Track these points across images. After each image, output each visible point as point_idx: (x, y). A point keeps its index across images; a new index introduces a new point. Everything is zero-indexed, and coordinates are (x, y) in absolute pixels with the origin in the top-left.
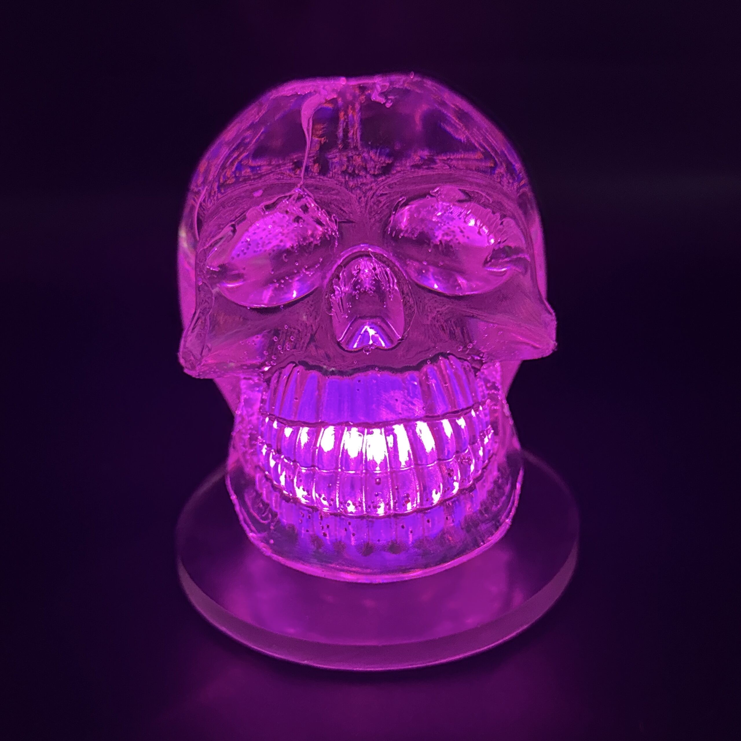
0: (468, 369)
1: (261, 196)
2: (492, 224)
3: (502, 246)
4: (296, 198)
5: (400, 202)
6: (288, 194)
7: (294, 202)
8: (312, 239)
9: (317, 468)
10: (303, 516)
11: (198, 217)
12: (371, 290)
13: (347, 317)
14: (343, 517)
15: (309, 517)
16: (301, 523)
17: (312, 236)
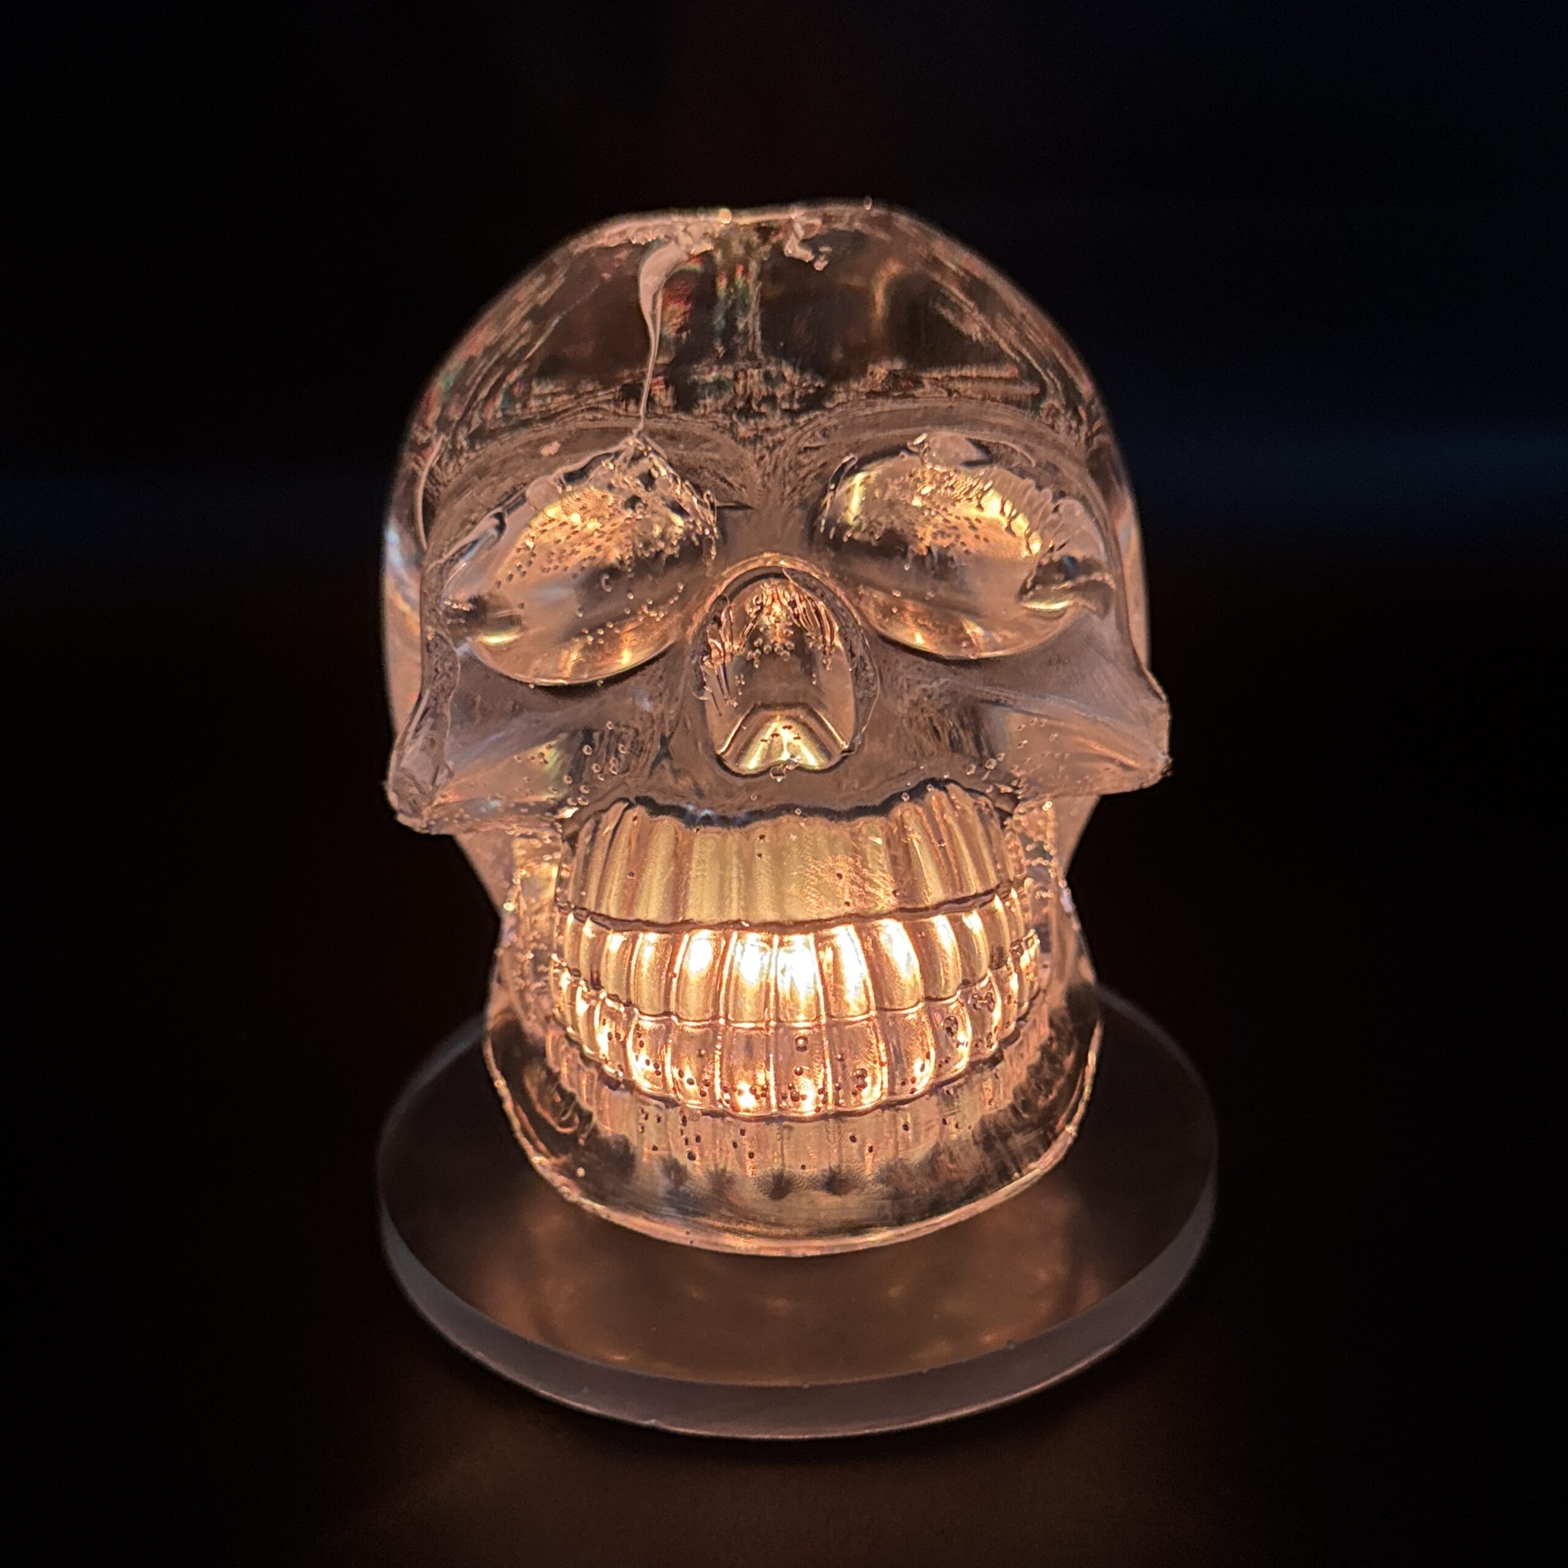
0: (986, 811)
1: (558, 454)
2: (1035, 512)
3: (1056, 556)
4: (629, 459)
5: (844, 465)
6: (612, 450)
7: (624, 466)
8: (662, 545)
9: (674, 1018)
10: (646, 1118)
11: (425, 500)
12: (785, 648)
13: (735, 704)
14: (729, 1119)
15: (659, 1119)
16: (642, 1132)
17: (663, 537)
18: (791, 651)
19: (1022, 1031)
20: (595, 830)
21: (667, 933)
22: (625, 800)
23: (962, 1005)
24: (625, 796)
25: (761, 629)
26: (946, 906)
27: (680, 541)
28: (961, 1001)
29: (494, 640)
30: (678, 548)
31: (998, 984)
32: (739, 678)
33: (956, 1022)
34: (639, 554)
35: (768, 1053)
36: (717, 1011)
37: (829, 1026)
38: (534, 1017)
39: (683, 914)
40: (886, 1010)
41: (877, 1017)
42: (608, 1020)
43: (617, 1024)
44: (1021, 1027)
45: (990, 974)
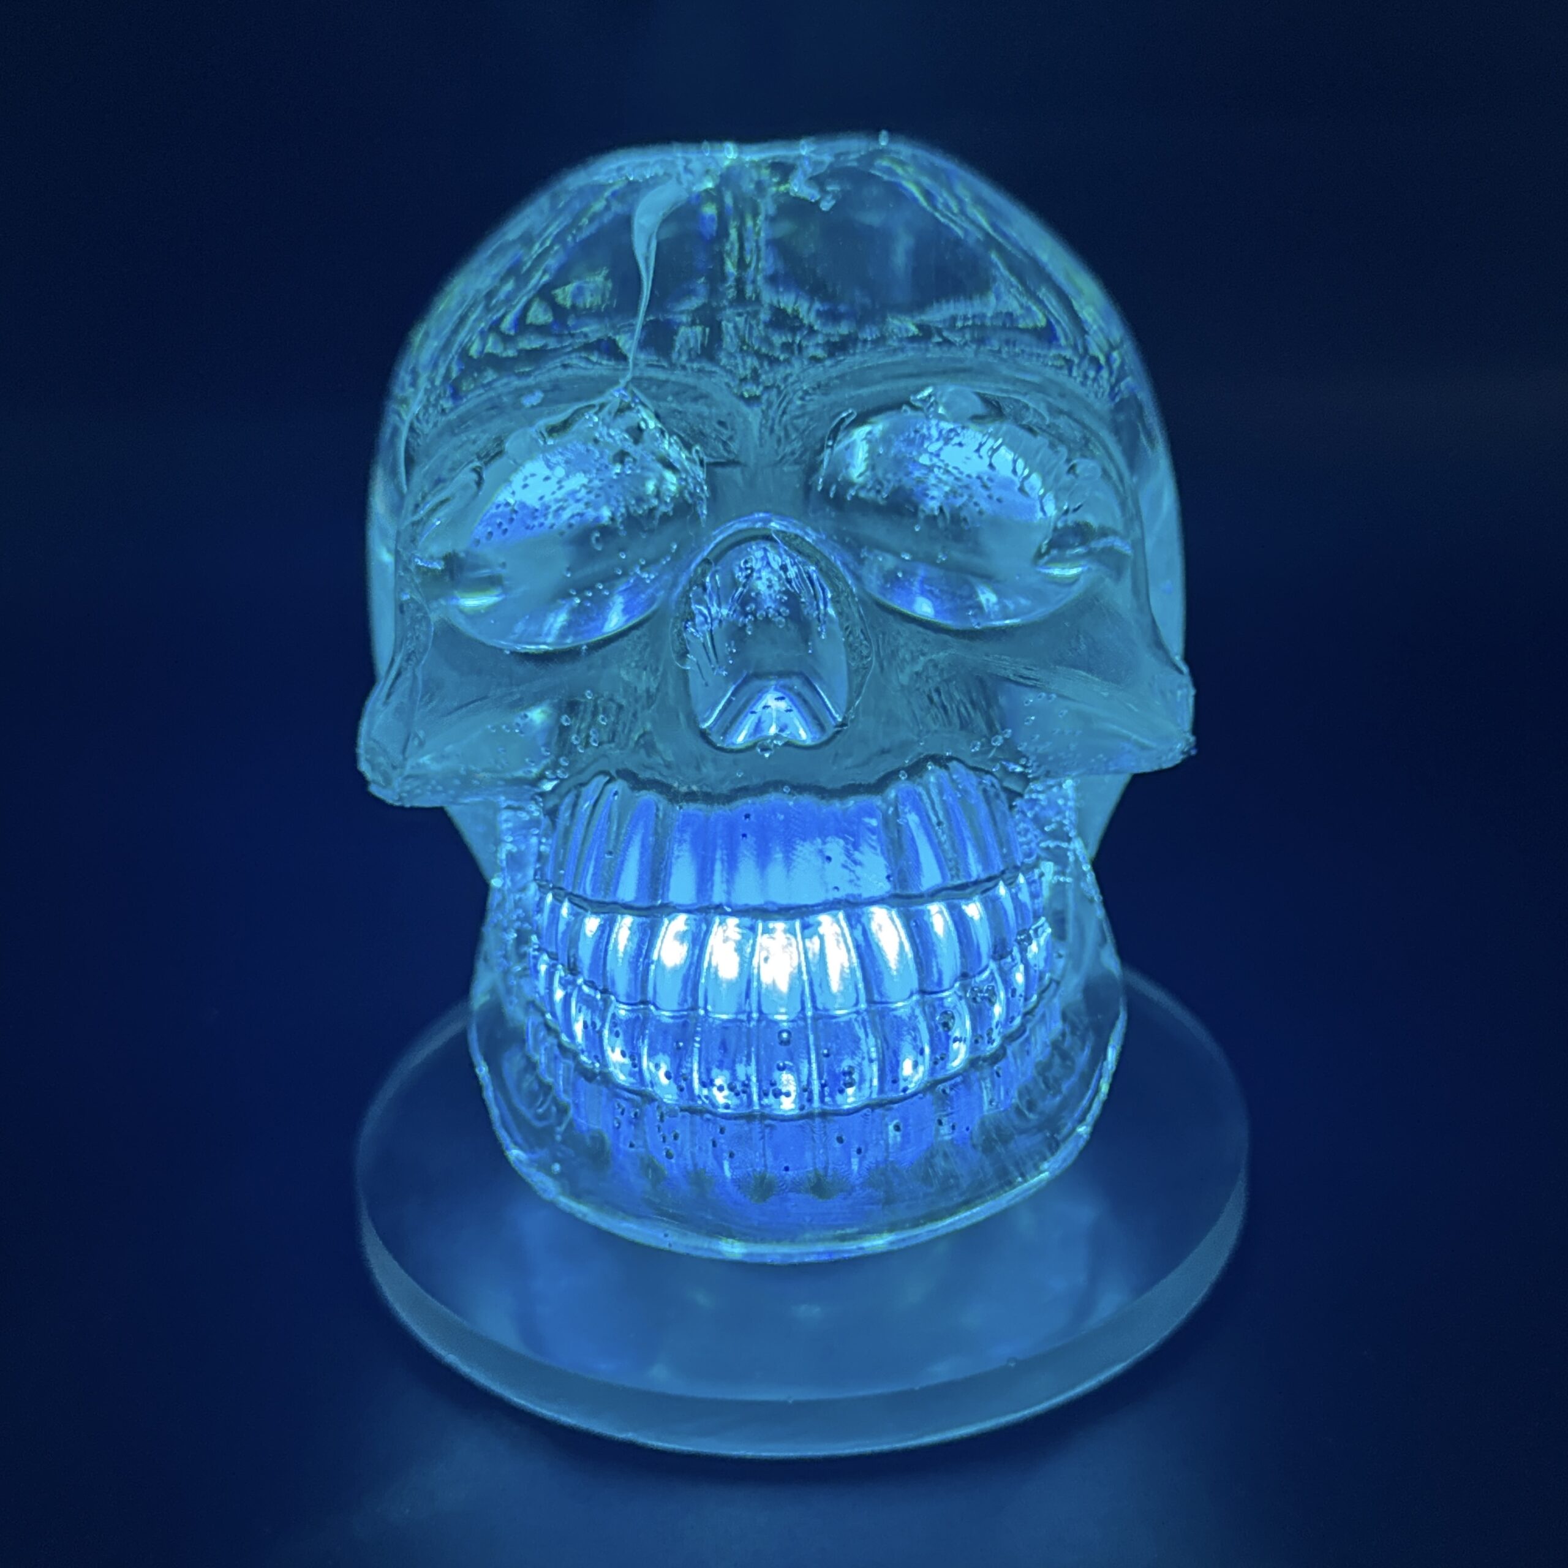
9: (652, 1008)
10: (622, 1113)
12: (780, 614)
14: (708, 1116)
15: (636, 1114)
16: (618, 1128)
18: (786, 618)
19: (1029, 1026)
20: (575, 805)
21: (646, 916)
22: (605, 773)
23: (960, 998)
24: (606, 769)
25: (753, 594)
26: (944, 893)
27: (673, 499)
28: (960, 993)
29: (472, 602)
30: (672, 506)
31: (1001, 976)
32: (730, 646)
33: (953, 1017)
34: (632, 509)
35: (749, 1046)
36: (695, 1000)
37: (815, 1019)
38: (516, 1001)
39: (662, 897)
40: (875, 1003)
41: (866, 1010)
42: (584, 1008)
43: (593, 1012)
44: (1028, 1021)
45: (993, 965)
